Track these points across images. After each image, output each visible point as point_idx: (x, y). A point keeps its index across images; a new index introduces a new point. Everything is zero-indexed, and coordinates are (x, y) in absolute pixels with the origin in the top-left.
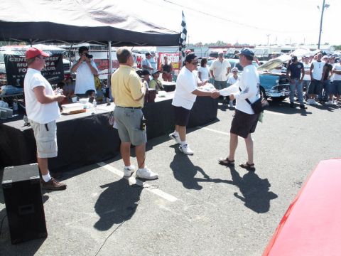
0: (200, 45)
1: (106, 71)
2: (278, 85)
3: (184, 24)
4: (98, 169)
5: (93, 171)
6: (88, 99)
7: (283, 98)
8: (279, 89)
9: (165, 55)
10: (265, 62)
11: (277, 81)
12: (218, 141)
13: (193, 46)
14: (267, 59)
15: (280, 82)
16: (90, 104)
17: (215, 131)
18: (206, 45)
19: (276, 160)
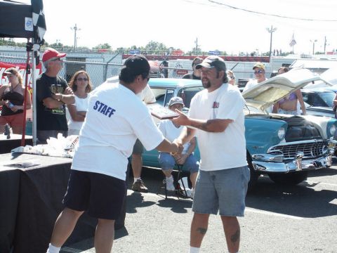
0: (104, 49)
2: (284, 143)
8: (289, 152)
11: (281, 133)
15: (288, 137)
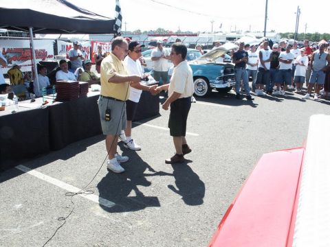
0: (138, 33)
1: (29, 62)
2: (223, 75)
3: (118, 9)
4: (22, 176)
5: (15, 178)
6: (7, 95)
7: (228, 89)
8: (224, 79)
9: (98, 44)
10: (208, 51)
11: (222, 71)
12: (160, 138)
13: (130, 33)
14: (210, 47)
15: (225, 72)
16: (10, 101)
17: (156, 127)
18: (146, 32)
19: (223, 156)
